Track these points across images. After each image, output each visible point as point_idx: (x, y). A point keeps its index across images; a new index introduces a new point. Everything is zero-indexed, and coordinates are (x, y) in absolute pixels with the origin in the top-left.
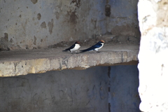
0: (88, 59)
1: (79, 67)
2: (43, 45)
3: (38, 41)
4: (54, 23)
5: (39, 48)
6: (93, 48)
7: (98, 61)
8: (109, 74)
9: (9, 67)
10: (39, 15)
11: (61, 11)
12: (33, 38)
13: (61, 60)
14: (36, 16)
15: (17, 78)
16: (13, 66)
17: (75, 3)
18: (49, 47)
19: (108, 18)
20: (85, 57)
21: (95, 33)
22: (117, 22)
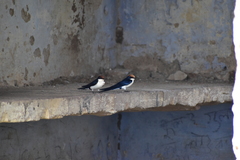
0: (115, 101)
1: (103, 112)
2: (37, 81)
3: (30, 75)
4: (51, 51)
5: (32, 85)
6: (119, 85)
8: (119, 124)
9: (17, 109)
10: (32, 38)
11: (60, 33)
12: (24, 71)
14: (28, 40)
16: (22, 107)
17: (78, 23)
18: (44, 83)
19: (119, 46)
21: (102, 65)
22: (132, 51)
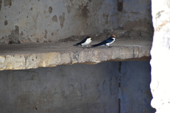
0: (99, 54)
1: (89, 62)
2: (54, 39)
3: (49, 35)
5: (50, 41)
6: (104, 42)
7: (109, 56)
8: (120, 69)
9: (19, 60)
10: (51, 8)
11: (73, 5)
12: (44, 32)
13: (72, 54)
14: (47, 10)
15: (27, 71)
16: (23, 59)
18: (59, 41)
19: (120, 13)
20: (96, 52)
21: (106, 27)
22: (129, 17)
